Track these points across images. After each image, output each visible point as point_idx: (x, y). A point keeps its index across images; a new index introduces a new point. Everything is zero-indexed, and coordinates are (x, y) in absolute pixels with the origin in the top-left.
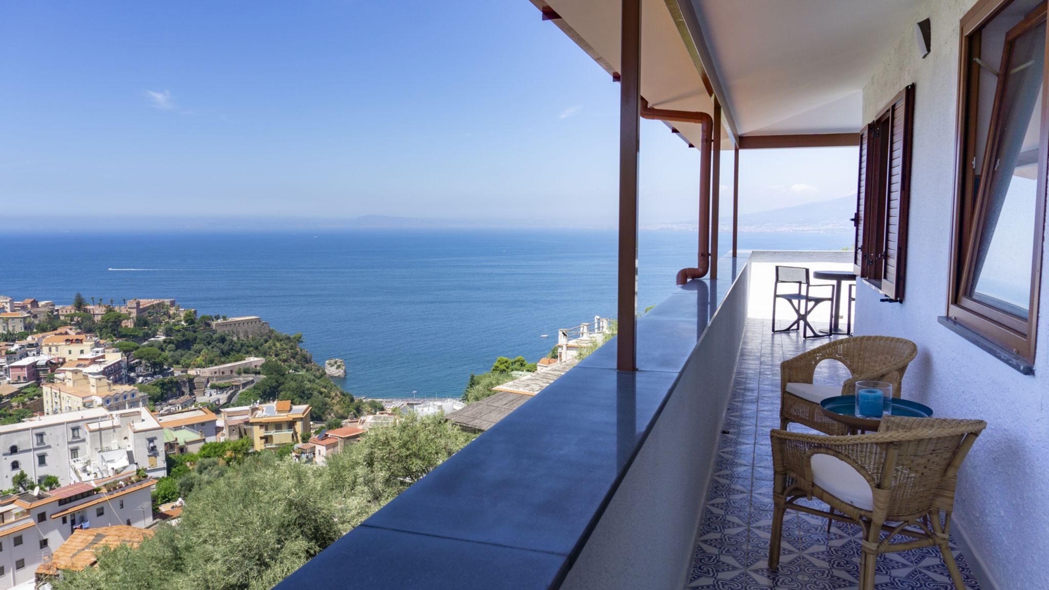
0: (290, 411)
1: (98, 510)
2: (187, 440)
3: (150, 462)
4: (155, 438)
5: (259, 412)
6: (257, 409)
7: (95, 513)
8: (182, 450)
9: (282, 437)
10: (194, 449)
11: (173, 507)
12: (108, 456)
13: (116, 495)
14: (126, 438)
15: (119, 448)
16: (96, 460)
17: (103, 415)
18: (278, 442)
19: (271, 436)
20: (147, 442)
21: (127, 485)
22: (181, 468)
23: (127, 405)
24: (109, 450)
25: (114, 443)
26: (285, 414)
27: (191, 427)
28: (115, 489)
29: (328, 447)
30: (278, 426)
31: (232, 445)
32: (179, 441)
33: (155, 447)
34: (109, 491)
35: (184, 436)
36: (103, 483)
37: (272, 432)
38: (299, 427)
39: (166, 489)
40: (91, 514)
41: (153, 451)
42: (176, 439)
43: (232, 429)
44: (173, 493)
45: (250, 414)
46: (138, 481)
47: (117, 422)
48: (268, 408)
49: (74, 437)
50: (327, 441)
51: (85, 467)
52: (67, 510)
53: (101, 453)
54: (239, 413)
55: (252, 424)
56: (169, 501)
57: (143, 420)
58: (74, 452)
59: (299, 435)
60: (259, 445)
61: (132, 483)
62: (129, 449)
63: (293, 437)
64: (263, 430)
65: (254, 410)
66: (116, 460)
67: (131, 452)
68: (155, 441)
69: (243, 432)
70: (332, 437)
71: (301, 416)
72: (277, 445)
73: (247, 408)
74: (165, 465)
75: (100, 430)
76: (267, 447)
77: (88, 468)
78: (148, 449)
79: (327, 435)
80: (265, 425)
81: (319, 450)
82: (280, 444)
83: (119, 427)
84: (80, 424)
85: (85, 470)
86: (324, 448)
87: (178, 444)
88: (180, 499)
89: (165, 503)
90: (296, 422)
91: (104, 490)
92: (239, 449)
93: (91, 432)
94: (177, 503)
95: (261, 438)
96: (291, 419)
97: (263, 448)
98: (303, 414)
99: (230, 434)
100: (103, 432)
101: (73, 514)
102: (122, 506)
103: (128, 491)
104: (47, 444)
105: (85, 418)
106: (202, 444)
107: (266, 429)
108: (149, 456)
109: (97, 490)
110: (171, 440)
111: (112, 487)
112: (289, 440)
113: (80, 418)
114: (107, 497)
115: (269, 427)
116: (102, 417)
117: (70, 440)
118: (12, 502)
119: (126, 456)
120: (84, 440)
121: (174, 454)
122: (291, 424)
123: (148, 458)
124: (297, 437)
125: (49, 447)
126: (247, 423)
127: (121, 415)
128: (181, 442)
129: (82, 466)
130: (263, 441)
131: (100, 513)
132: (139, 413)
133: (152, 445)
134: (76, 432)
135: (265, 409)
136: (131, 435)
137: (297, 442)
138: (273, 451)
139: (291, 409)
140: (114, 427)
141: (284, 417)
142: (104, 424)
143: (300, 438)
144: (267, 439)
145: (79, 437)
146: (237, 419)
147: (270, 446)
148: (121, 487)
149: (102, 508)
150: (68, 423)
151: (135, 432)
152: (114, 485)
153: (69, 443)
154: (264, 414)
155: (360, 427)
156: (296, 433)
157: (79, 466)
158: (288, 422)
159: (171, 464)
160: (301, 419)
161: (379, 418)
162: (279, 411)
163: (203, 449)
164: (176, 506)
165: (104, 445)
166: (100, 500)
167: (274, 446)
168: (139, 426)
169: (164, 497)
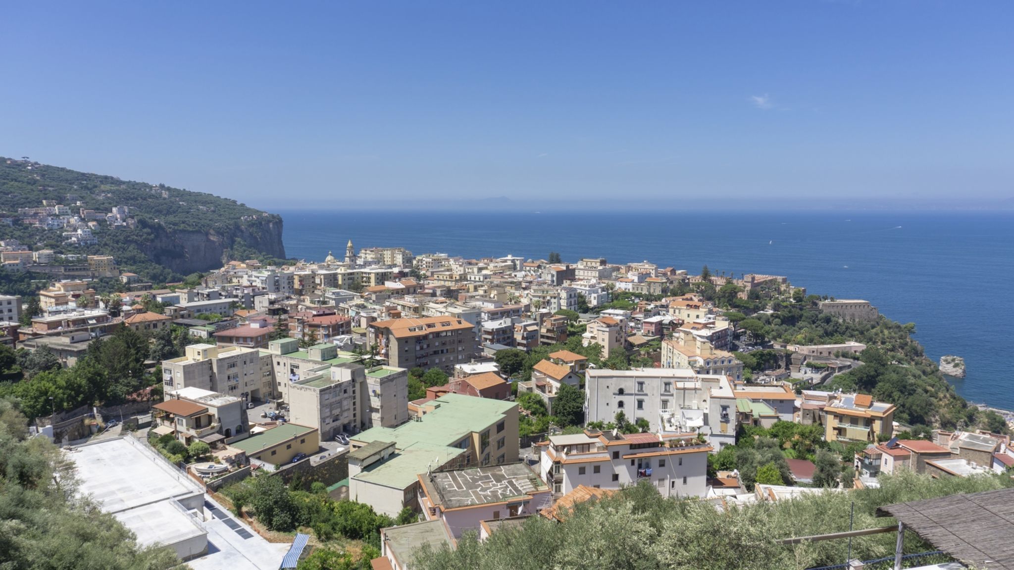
0: (869, 407)
1: (660, 461)
2: (762, 414)
3: (722, 427)
4: (728, 407)
5: (836, 402)
6: (835, 398)
7: (658, 465)
8: (756, 422)
9: (858, 432)
10: (767, 424)
11: (728, 476)
12: (688, 414)
13: (676, 452)
14: (705, 401)
15: (698, 408)
16: (678, 416)
17: (690, 376)
18: (851, 437)
19: (845, 429)
20: (721, 409)
21: (687, 445)
22: (748, 440)
23: (711, 371)
24: (690, 408)
25: (694, 403)
26: (863, 409)
27: (767, 401)
28: (676, 446)
29: (896, 458)
30: (854, 420)
31: (799, 430)
32: (754, 413)
33: (727, 414)
34: (671, 447)
35: (760, 410)
36: (669, 439)
37: (846, 425)
38: (877, 426)
39: (725, 458)
40: (655, 464)
41: (725, 418)
42: (752, 411)
43: (807, 412)
44: (731, 463)
45: (827, 401)
46: (697, 444)
47: (699, 385)
48: (847, 399)
49: (666, 390)
50: (897, 452)
51: (670, 418)
52: (635, 454)
53: (683, 410)
54: (816, 399)
55: (827, 412)
56: (727, 469)
57: (721, 388)
58: (665, 403)
59: (875, 434)
60: (830, 436)
61: (692, 445)
62: (706, 411)
63: (869, 435)
64: (837, 421)
65: (831, 398)
66: (694, 418)
67: (707, 414)
68: (728, 409)
69: (817, 418)
70: (903, 449)
71: (881, 415)
72: (850, 439)
73: (825, 394)
74: (734, 434)
75: (684, 389)
76: (840, 439)
77: (673, 420)
78: (721, 415)
79: (898, 445)
80: (840, 417)
81: (886, 460)
82: (852, 440)
83: (700, 389)
84: (672, 380)
85: (669, 421)
86: (892, 458)
87: (752, 416)
88: (736, 471)
89: (723, 470)
90: (874, 420)
91: (667, 445)
92: (807, 435)
93: (677, 389)
94: (732, 474)
95: (835, 429)
96: (869, 416)
97: (834, 438)
98: (884, 413)
99: (804, 417)
100: (686, 391)
101: (640, 459)
102: (680, 464)
103: (687, 450)
104: (645, 392)
105: (676, 376)
106: (775, 421)
107: (841, 421)
108: (721, 422)
109: (662, 444)
110: (747, 410)
111: (675, 444)
112: (865, 438)
113: (672, 375)
114: (668, 452)
115: (844, 419)
116: (689, 378)
117: (662, 393)
118: (597, 437)
119: (702, 417)
120: (672, 395)
121: (748, 424)
122: (869, 422)
123: (720, 423)
124: (873, 437)
125: (646, 395)
126: (822, 409)
127: (703, 380)
128: (756, 415)
129: (668, 416)
130: (836, 432)
131: (662, 464)
132: (718, 380)
133: (724, 412)
134: (668, 386)
135: (843, 399)
136: (708, 399)
137: (873, 442)
138: (844, 445)
139: (871, 405)
140: (695, 389)
141: (861, 412)
142: (689, 385)
143: (876, 439)
144: (840, 431)
145: (669, 391)
146: (814, 404)
147: (843, 439)
148: (681, 446)
149: (664, 461)
150: (662, 377)
151: (711, 398)
152: (677, 443)
153: (662, 395)
154: (841, 404)
155: (951, 443)
156: (873, 432)
157: (666, 416)
158: (865, 418)
159: (741, 432)
160: (881, 418)
161: (977, 438)
162: (857, 405)
163: (775, 425)
164: (731, 476)
165: (687, 403)
166: (662, 453)
167: (847, 440)
168: (716, 392)
169: (723, 465)
